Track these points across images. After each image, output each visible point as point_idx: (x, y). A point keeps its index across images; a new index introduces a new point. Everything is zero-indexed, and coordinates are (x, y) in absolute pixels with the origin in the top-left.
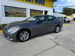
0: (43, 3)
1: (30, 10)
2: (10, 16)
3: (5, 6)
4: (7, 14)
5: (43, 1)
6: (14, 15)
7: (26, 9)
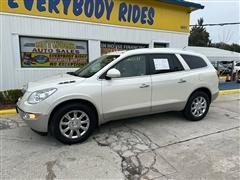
0: (147, 19)
1: (102, 42)
2: (38, 65)
3: (20, 37)
4: (28, 60)
5: (146, 13)
6: (48, 60)
7: (87, 41)
